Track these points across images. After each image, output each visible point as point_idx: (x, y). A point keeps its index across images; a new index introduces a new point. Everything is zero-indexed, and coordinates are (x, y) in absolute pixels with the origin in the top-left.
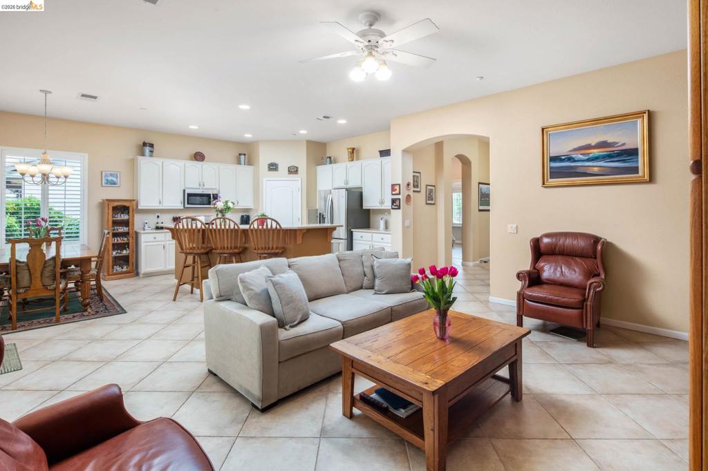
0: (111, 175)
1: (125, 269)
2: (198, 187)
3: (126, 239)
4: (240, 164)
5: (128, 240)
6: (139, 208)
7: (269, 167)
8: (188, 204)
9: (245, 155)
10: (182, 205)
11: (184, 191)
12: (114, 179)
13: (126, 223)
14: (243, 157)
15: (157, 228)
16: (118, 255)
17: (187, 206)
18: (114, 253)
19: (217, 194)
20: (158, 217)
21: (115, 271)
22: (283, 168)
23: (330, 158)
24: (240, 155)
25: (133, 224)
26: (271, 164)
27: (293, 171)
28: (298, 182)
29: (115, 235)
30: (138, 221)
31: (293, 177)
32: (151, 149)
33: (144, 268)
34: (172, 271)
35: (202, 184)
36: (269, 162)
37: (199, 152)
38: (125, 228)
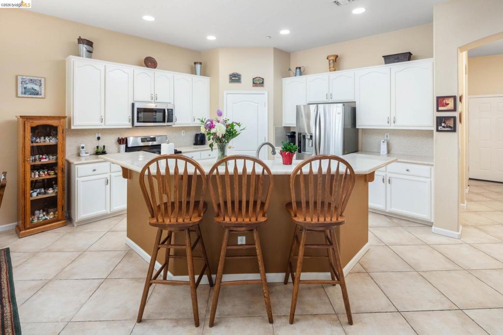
0: (31, 81)
1: (51, 216)
2: (150, 100)
3: (52, 173)
4: (196, 74)
5: (56, 174)
6: (73, 128)
7: (231, 78)
8: (138, 121)
9: (201, 63)
10: (130, 123)
11: (133, 105)
12: (36, 87)
13: (52, 150)
14: (198, 66)
15: (97, 153)
16: (40, 196)
17: (136, 124)
18: (35, 194)
19: (172, 110)
20: (99, 138)
21: (35, 221)
22: (247, 79)
23: (300, 68)
24: (195, 63)
25: (64, 151)
26: (233, 74)
27: (258, 82)
28: (263, 96)
29: (34, 168)
30: (70, 146)
31: (258, 89)
32: (89, 48)
33: (81, 211)
34: (123, 211)
35: (154, 98)
36: (231, 73)
37: (150, 57)
38: (51, 157)
